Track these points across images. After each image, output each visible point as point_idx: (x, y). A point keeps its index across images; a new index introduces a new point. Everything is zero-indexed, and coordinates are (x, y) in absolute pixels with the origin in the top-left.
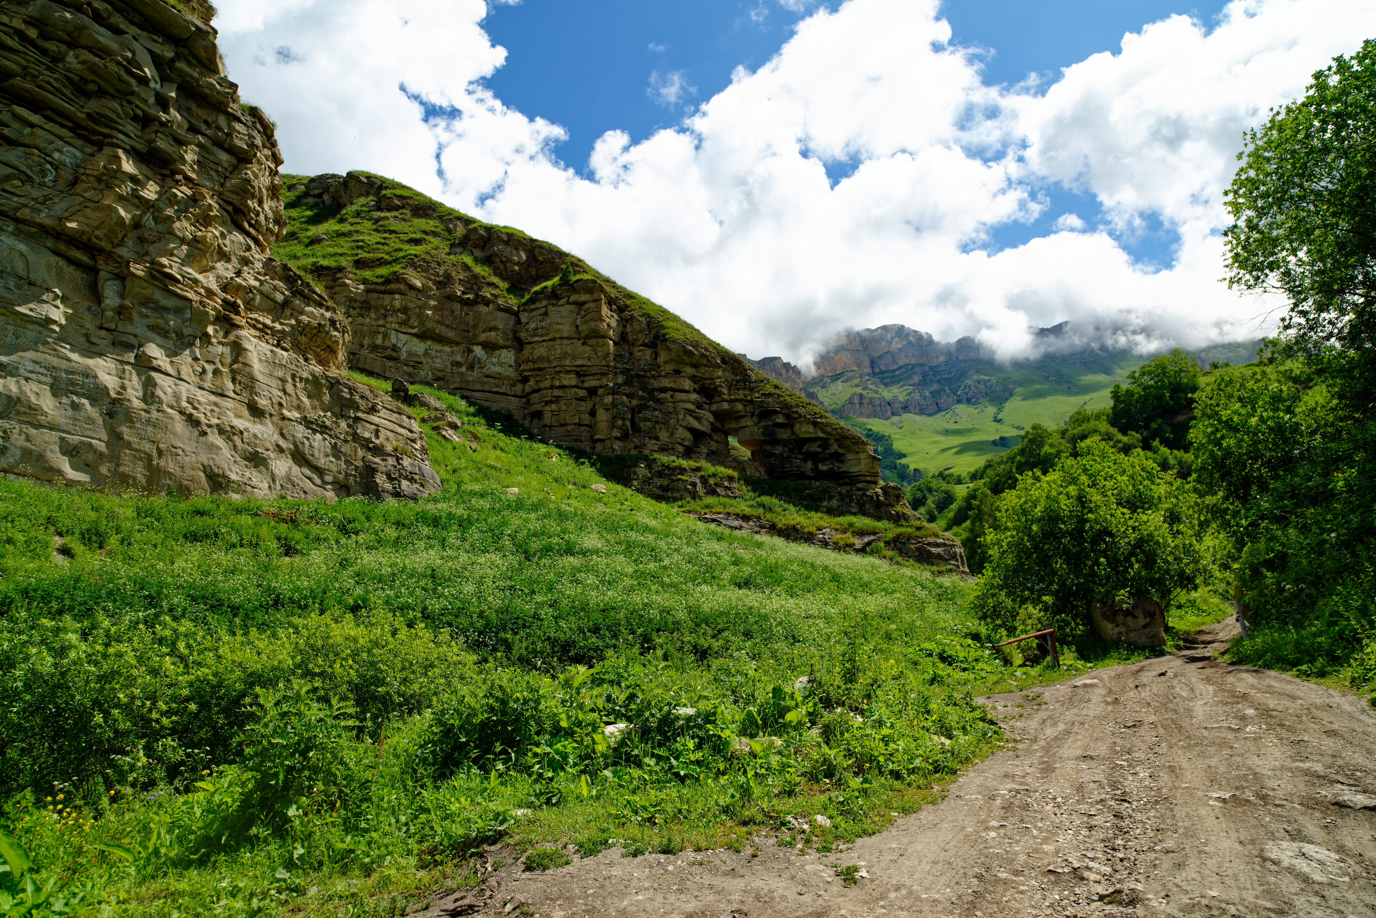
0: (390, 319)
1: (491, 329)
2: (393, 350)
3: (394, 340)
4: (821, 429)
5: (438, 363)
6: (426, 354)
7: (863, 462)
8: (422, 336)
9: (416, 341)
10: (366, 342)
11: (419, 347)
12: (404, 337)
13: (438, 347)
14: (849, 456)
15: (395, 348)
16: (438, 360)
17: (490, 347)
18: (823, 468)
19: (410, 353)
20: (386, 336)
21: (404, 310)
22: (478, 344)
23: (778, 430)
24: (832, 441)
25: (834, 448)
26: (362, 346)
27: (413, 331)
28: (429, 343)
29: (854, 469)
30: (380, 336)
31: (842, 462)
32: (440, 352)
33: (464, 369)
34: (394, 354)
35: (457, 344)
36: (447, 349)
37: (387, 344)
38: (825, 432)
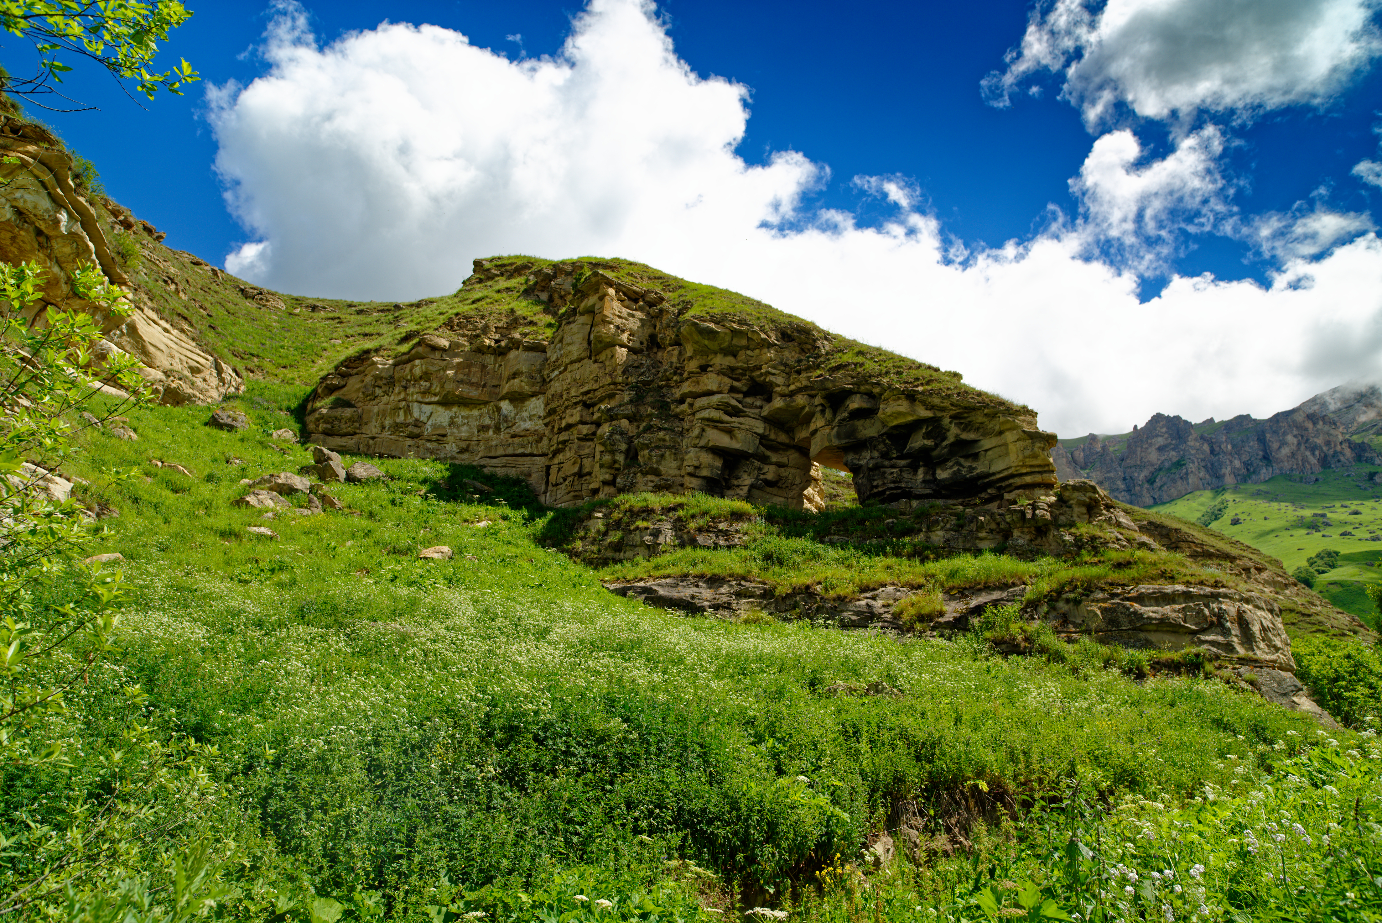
0: (411, 390)
1: (515, 375)
2: (416, 426)
3: (416, 414)
4: (924, 403)
5: (464, 432)
6: (452, 423)
7: (1012, 448)
8: (446, 403)
9: (440, 409)
10: (387, 422)
11: (442, 416)
12: (427, 409)
13: (465, 412)
14: (987, 443)
15: (418, 424)
16: (465, 428)
17: (518, 398)
18: (942, 474)
19: (435, 427)
20: (408, 410)
21: (426, 376)
22: (503, 398)
23: (859, 423)
24: (946, 421)
25: (953, 432)
26: (383, 428)
27: (436, 399)
28: (455, 409)
29: (998, 466)
30: (402, 412)
31: (976, 456)
32: (467, 418)
33: (491, 432)
34: (417, 431)
35: (486, 403)
36: (476, 412)
37: (410, 420)
38: (932, 407)
